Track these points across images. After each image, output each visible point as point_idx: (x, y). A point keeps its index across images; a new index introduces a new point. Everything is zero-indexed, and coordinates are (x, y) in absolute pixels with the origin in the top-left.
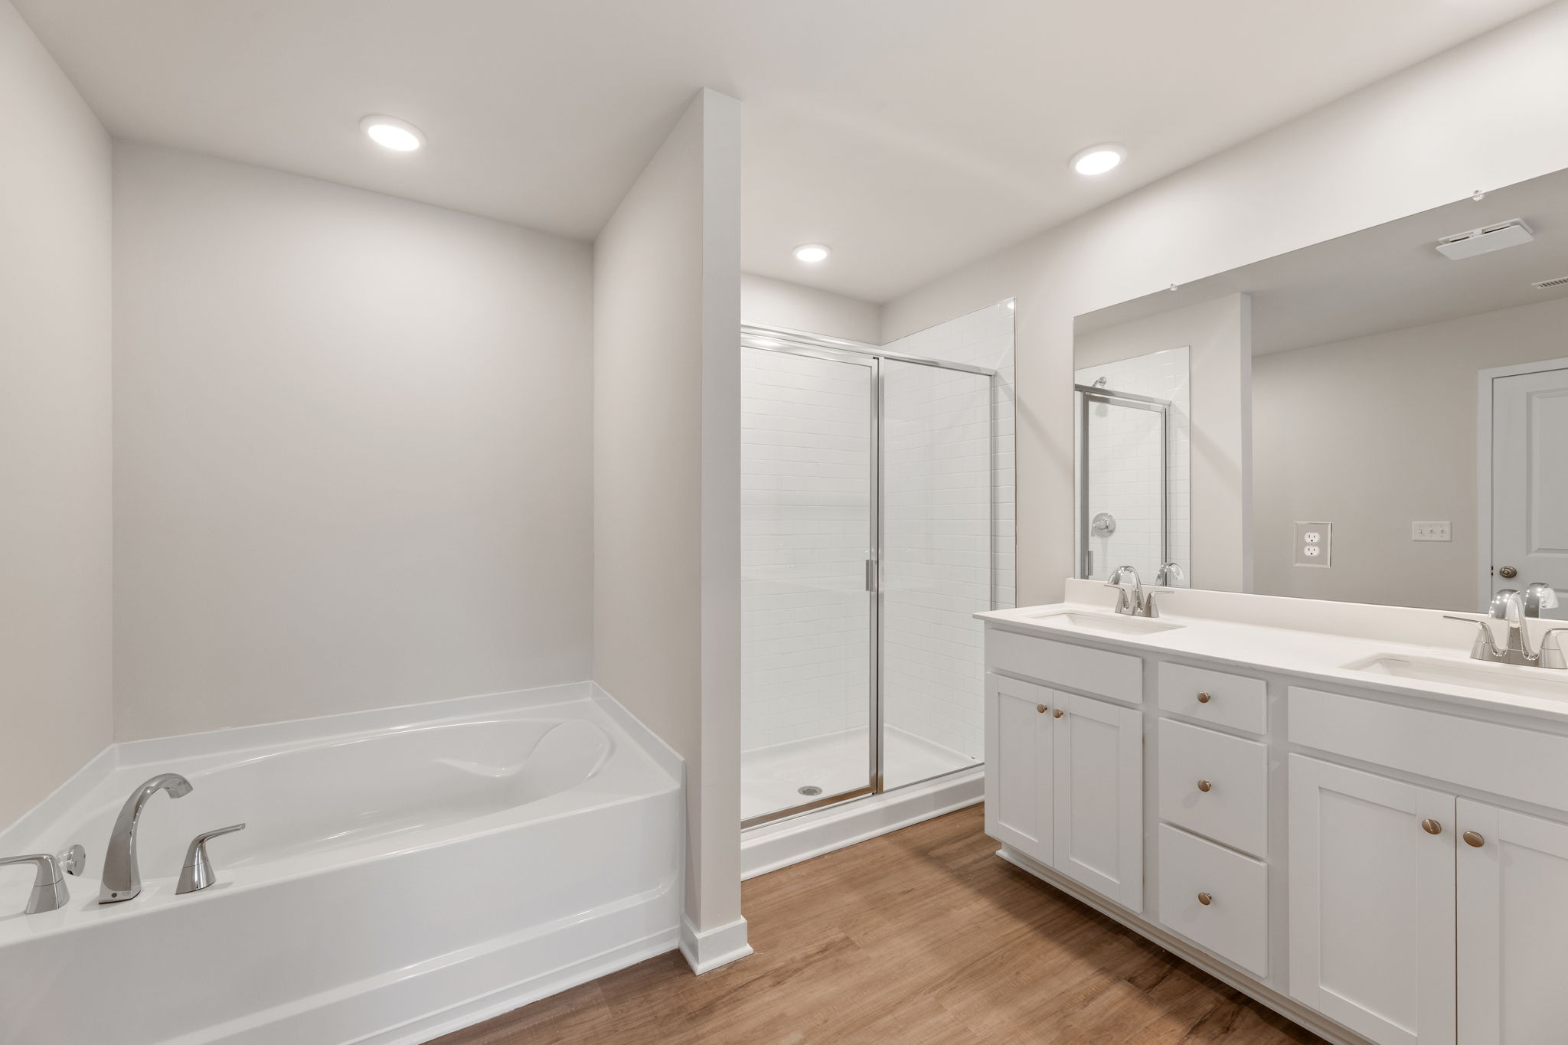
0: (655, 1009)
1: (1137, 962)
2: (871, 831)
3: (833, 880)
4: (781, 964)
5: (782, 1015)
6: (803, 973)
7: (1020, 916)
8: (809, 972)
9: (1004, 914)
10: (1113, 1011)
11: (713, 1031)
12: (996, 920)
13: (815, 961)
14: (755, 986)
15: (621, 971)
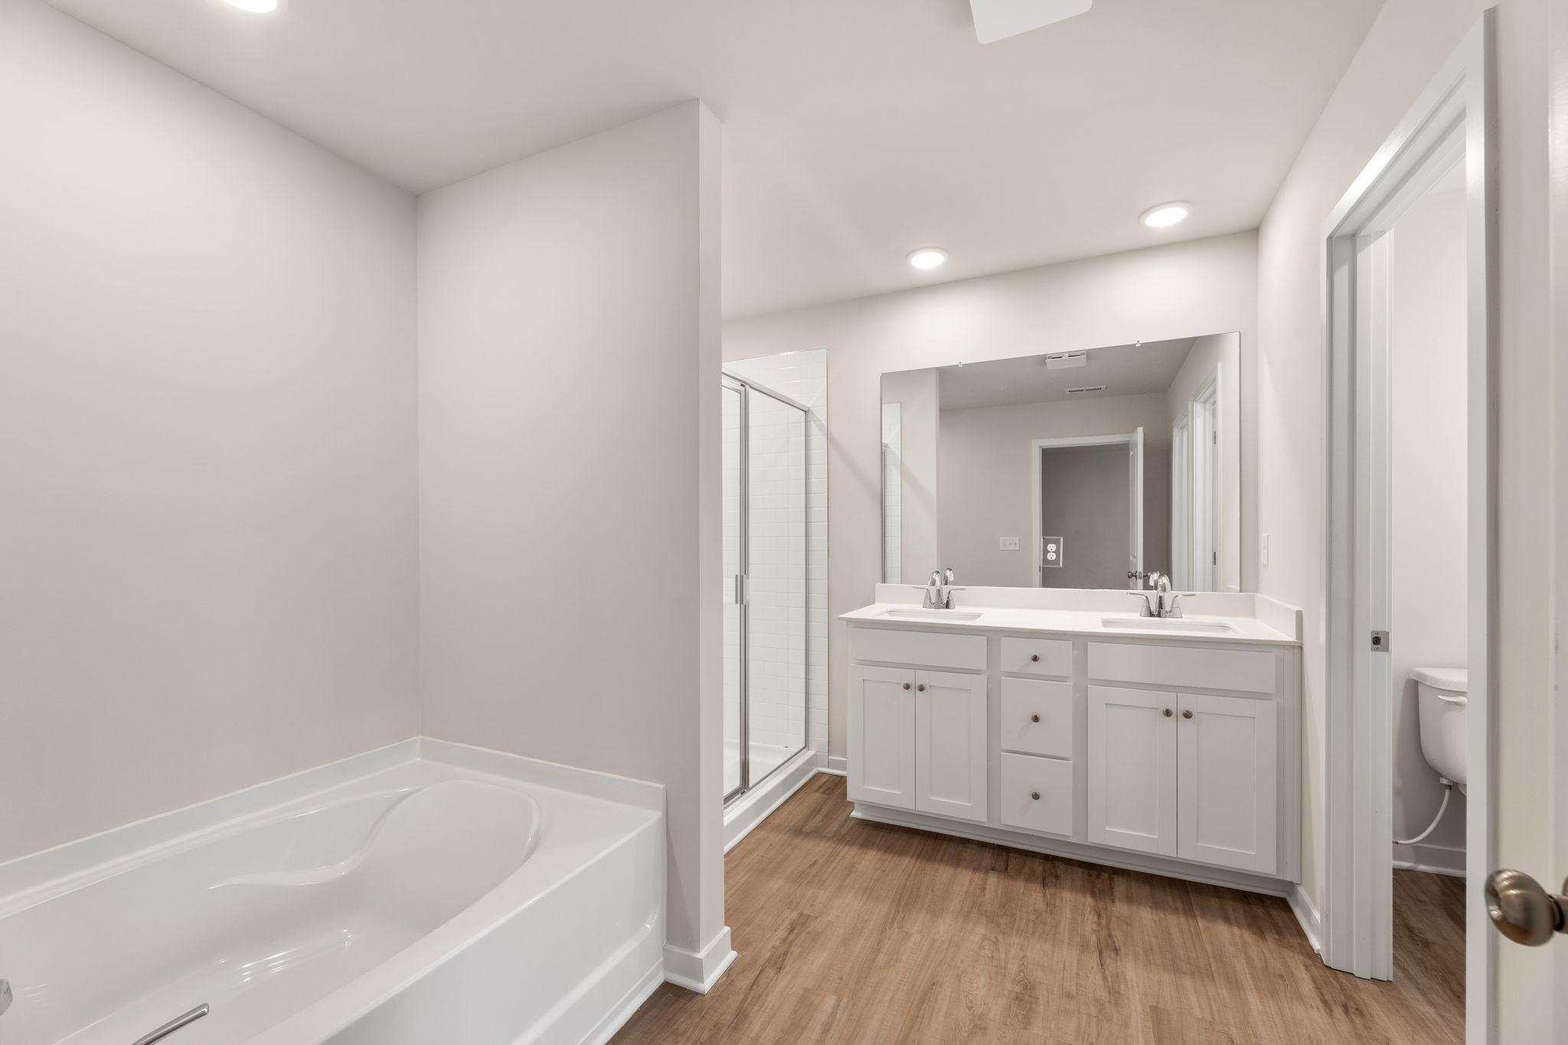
0: (694, 1037)
1: (987, 858)
2: (747, 826)
3: (748, 876)
4: (769, 954)
5: (806, 990)
6: (791, 954)
7: (902, 853)
8: (795, 950)
9: (891, 856)
10: (999, 892)
11: (763, 1028)
12: (890, 862)
13: (793, 941)
14: (763, 980)
15: (626, 1024)
